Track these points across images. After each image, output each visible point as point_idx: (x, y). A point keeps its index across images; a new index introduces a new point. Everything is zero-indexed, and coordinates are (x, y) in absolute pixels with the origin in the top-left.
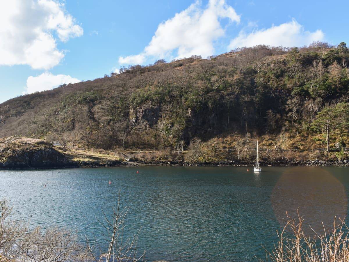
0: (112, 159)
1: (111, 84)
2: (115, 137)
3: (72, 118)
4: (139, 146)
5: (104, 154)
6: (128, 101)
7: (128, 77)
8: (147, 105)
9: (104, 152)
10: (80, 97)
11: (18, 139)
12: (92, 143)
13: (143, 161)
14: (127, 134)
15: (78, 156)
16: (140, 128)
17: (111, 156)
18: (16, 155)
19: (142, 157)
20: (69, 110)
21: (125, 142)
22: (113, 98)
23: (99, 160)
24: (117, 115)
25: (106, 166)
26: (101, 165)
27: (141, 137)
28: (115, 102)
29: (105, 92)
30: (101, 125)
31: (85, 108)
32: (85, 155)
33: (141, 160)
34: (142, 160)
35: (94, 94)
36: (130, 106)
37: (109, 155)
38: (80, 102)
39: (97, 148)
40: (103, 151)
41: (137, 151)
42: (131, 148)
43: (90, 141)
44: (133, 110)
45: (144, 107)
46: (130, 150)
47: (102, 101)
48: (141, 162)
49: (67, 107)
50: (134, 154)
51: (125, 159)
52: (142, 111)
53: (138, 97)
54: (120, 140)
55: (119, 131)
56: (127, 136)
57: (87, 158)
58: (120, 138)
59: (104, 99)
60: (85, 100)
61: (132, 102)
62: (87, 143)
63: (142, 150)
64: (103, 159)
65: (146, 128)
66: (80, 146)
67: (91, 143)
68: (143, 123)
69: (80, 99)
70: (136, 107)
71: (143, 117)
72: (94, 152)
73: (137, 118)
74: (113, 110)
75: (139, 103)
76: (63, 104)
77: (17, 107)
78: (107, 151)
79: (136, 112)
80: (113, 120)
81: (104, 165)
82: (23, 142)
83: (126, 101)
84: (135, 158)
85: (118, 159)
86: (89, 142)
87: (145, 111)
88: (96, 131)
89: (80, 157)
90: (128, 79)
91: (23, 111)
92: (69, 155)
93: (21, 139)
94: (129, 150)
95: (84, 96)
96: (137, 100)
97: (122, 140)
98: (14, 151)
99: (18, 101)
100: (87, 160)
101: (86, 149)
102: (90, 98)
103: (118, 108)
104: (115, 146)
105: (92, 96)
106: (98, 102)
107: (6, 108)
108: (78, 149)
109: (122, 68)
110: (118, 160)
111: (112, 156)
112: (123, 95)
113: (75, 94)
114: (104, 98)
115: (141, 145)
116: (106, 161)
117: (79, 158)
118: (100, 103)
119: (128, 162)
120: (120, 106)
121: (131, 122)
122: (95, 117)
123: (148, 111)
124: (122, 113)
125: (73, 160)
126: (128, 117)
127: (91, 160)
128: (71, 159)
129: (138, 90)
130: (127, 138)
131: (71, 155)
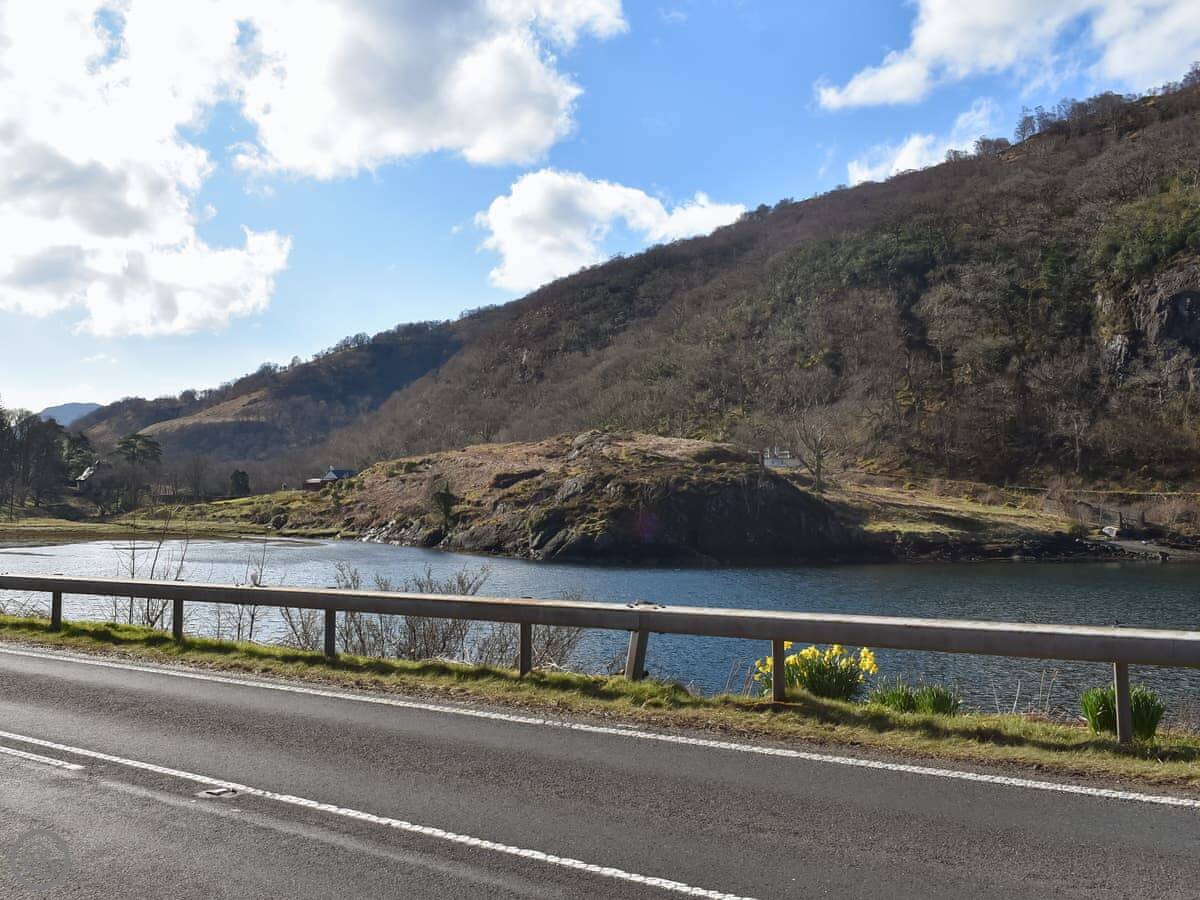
0: (1038, 526)
1: (993, 190)
2: (1035, 428)
3: (826, 345)
4: (1159, 468)
5: (990, 503)
6: (1084, 260)
7: (1068, 155)
8: (1180, 277)
9: (989, 497)
10: (854, 254)
11: (620, 439)
12: (929, 456)
13: (1186, 539)
14: (1094, 414)
15: (883, 510)
16: (1155, 385)
17: (1025, 512)
18: (641, 503)
19: (1180, 520)
20: (811, 313)
21: (1085, 450)
22: (1008, 251)
23: (979, 530)
24: (1033, 327)
25: (1016, 557)
26: (992, 553)
27: (1166, 424)
28: (1022, 270)
29: (966, 227)
30: (963, 375)
31: (883, 302)
32: (910, 506)
33: (1178, 534)
34: (1183, 532)
35: (916, 239)
36: (1093, 284)
37: (1015, 507)
38: (856, 280)
39: (952, 476)
40: (986, 492)
41: (1147, 488)
42: (1117, 479)
43: (915, 444)
44: (1111, 301)
45: (1168, 284)
46: (1112, 484)
47: (958, 267)
48: (1177, 541)
49: (799, 301)
50: (1136, 506)
51: (1097, 528)
52: (1160, 302)
53: (1132, 237)
54: (1060, 441)
55: (1053, 400)
56: (1093, 421)
57: (924, 519)
58: (1062, 430)
59: (966, 260)
60: (878, 266)
61: (1104, 265)
62: (907, 457)
63: (1174, 488)
64: (997, 525)
65: (1183, 384)
66: (875, 466)
67: (923, 455)
68: (1167, 358)
69: (859, 263)
70: (1126, 287)
71: (1166, 332)
72: (943, 494)
73: (1136, 337)
74: (1013, 307)
75: (1139, 265)
76: (782, 290)
77: (585, 314)
78: (1002, 489)
79: (1128, 308)
80: (1019, 349)
81: (1008, 552)
82: (645, 452)
83: (1072, 260)
84: (1145, 524)
85: (1065, 528)
86: (910, 451)
87: (1175, 300)
88: (941, 399)
89: (894, 514)
90: (1071, 164)
91: (607, 325)
92: (842, 505)
93: (631, 439)
94: (1108, 488)
95: (872, 252)
96: (1127, 256)
97: (1072, 439)
98: (629, 490)
99: (585, 287)
100: (926, 529)
101: (903, 484)
102: (900, 259)
103: (1037, 294)
104: (1037, 466)
105: (911, 247)
106: (939, 274)
107: (539, 319)
108: (872, 483)
109: (1029, 115)
110: (1067, 532)
111: (1033, 514)
112: (1052, 234)
113: (832, 246)
114: (964, 256)
115: (1168, 461)
116: (1009, 536)
117: (887, 518)
118: (952, 277)
119: (1115, 540)
120: (1045, 286)
121: (1107, 356)
122: (931, 341)
123: (1188, 301)
124: (1056, 315)
125: (866, 528)
126: (1089, 334)
127: (944, 530)
128: (858, 524)
129: (1123, 209)
130: (1097, 432)
131: (852, 508)
